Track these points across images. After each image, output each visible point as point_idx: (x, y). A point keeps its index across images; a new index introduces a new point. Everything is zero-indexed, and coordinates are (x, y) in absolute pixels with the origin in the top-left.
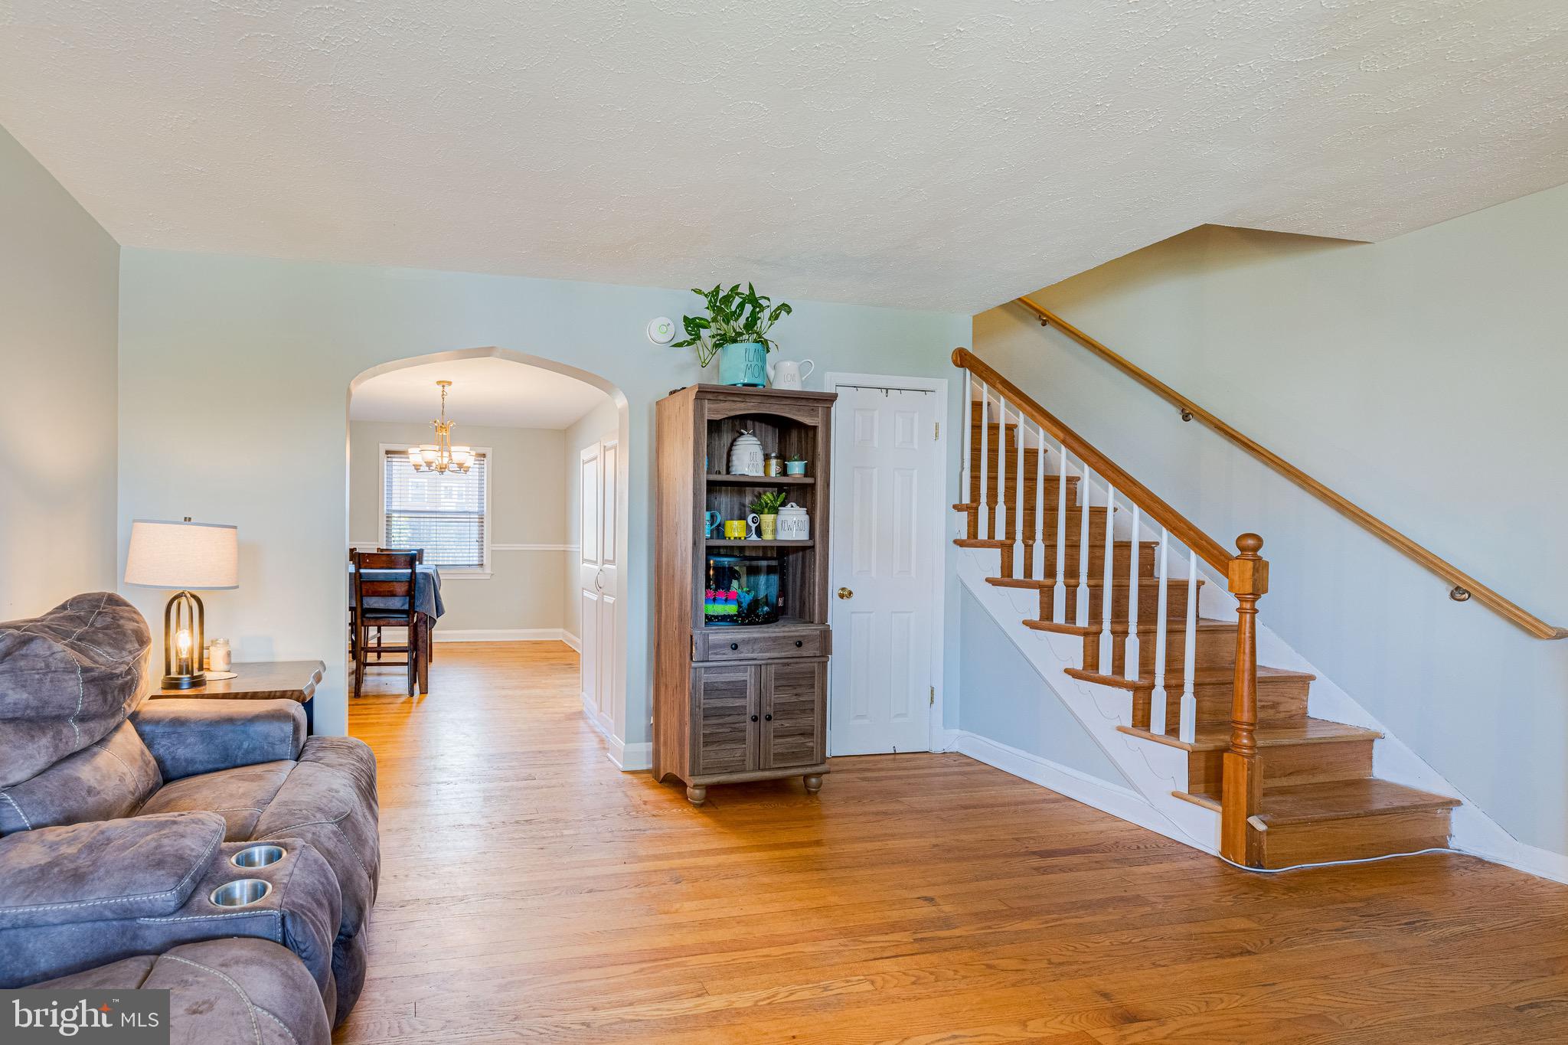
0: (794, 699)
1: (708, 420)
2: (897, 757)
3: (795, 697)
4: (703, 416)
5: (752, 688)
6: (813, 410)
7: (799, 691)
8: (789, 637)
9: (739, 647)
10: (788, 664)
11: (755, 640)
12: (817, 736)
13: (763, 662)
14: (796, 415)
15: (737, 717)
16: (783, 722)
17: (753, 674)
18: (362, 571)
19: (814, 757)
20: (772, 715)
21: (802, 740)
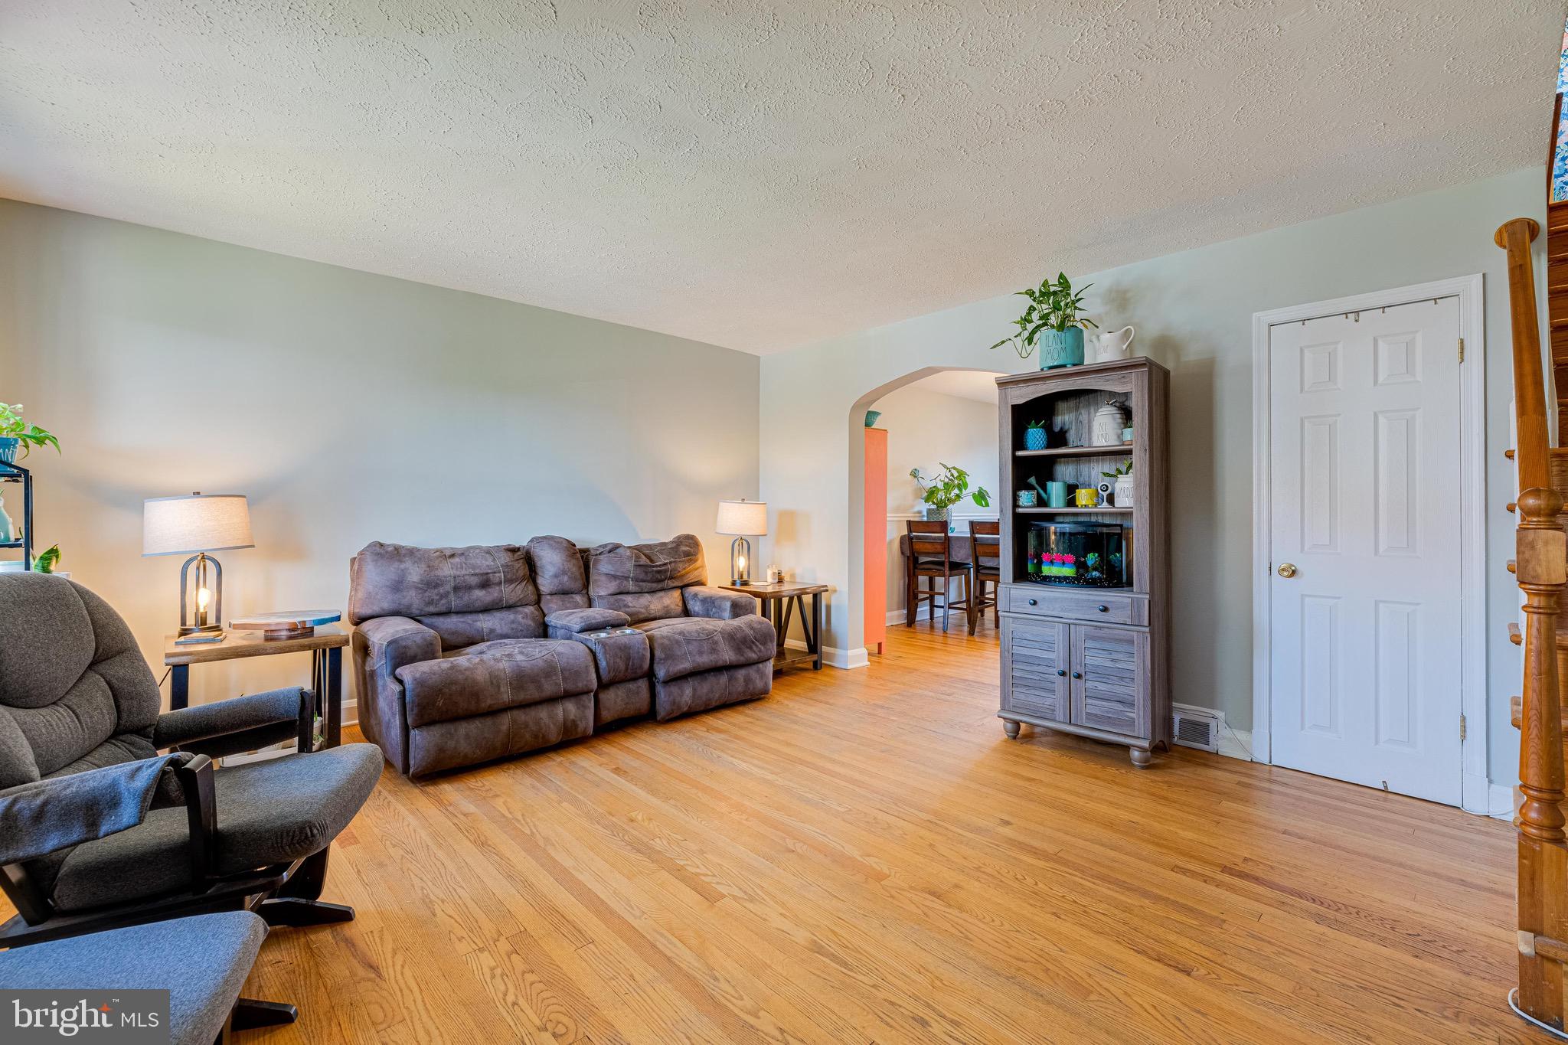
0: (1109, 664)
1: (1012, 406)
2: (1390, 796)
3: (1111, 663)
4: (1007, 403)
5: (1061, 643)
6: (1123, 377)
7: (1114, 656)
8: (1094, 601)
9: (1039, 604)
10: (1101, 628)
11: (1056, 599)
12: (1138, 707)
13: (1072, 621)
14: (1105, 385)
15: (1046, 668)
16: (1096, 684)
17: (1061, 631)
18: (977, 536)
19: (1136, 728)
20: (1083, 674)
21: (1120, 707)
